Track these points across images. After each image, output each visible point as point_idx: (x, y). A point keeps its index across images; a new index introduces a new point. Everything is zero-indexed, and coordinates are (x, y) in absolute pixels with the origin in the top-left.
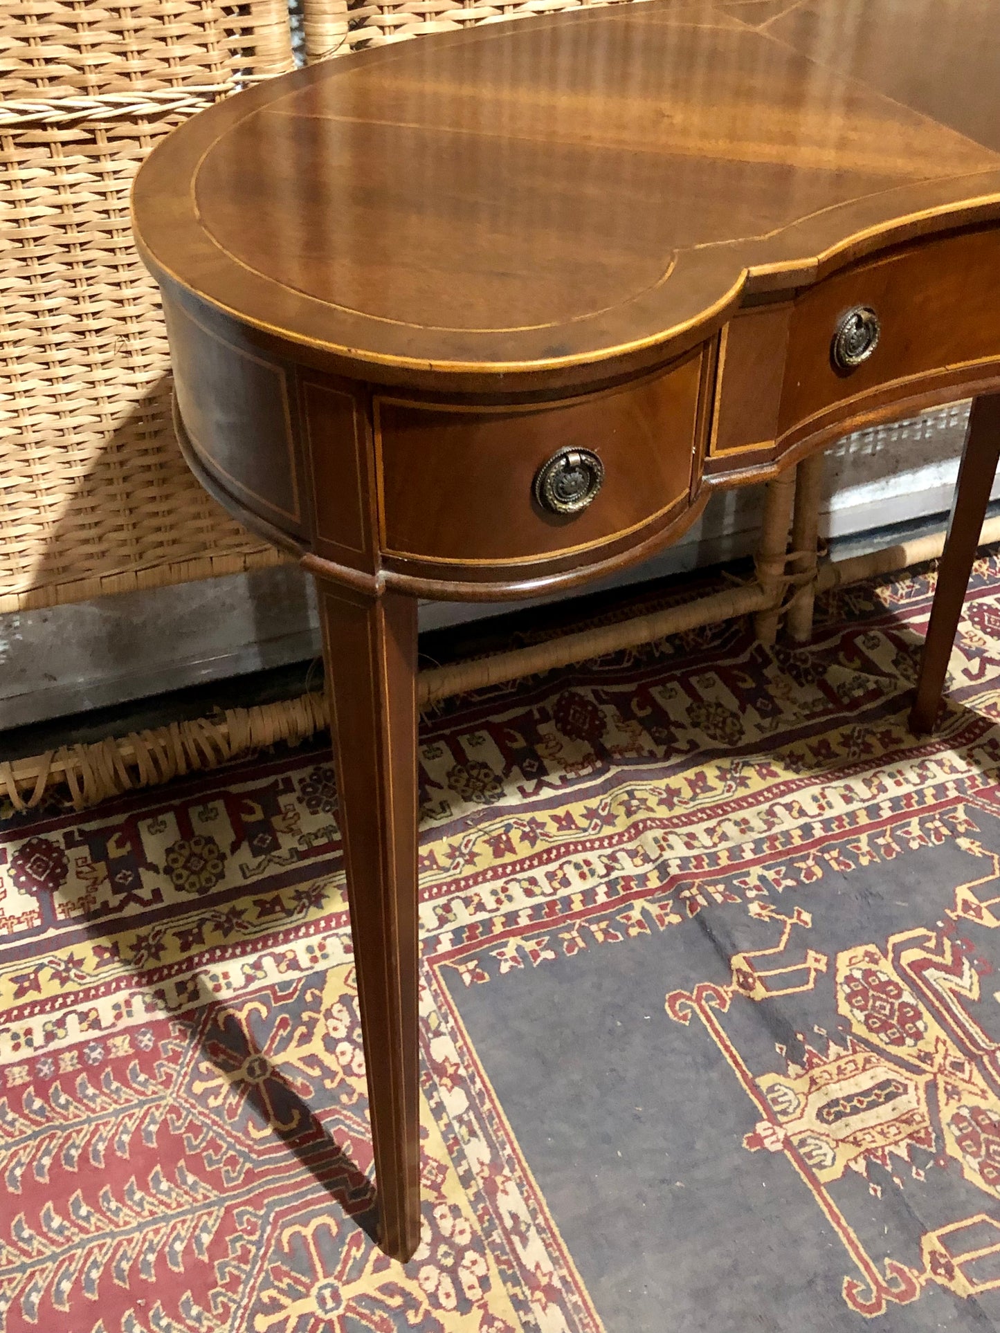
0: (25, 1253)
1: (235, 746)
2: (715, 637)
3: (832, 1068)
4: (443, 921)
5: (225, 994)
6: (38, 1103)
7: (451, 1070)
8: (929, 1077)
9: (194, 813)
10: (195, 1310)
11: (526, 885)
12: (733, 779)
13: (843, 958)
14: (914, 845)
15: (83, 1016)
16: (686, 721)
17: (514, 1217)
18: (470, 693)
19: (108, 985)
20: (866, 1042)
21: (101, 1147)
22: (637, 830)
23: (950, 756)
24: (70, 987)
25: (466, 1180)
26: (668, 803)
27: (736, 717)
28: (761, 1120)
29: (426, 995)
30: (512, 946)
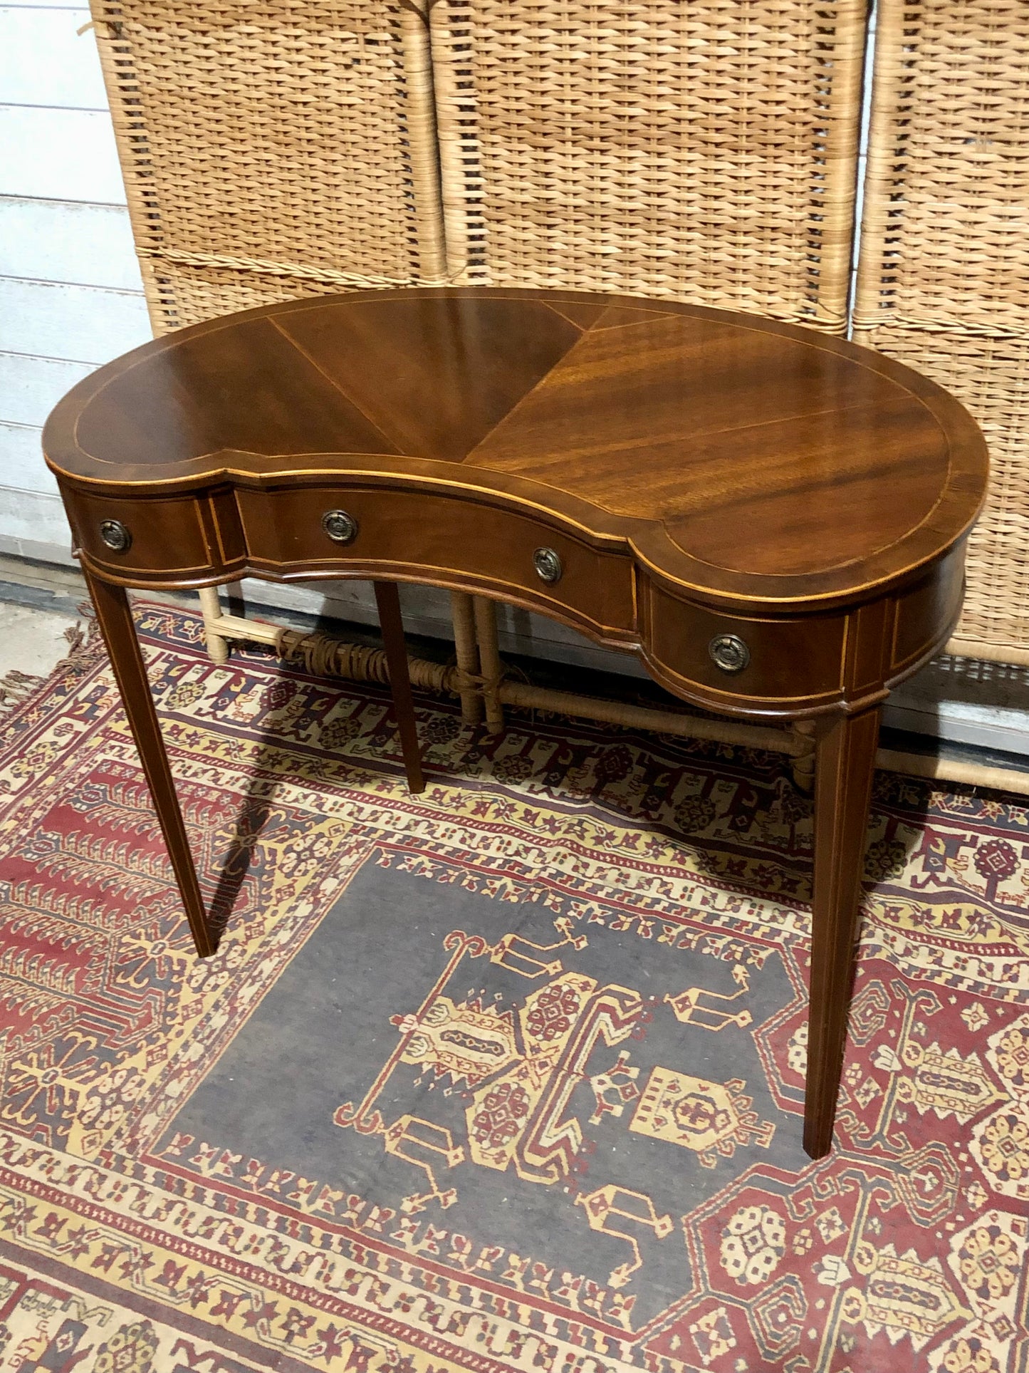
0: (89, 853)
3: (478, 1017)
4: (408, 828)
5: (278, 801)
7: (320, 896)
8: (521, 1058)
9: (370, 707)
10: (114, 917)
11: (467, 835)
12: (655, 850)
13: (571, 975)
14: (706, 951)
15: (216, 774)
17: (261, 972)
19: (241, 766)
20: (517, 1020)
22: (561, 842)
25: (264, 944)
26: (598, 840)
27: (712, 817)
28: (414, 1013)
29: (356, 857)
30: (419, 860)
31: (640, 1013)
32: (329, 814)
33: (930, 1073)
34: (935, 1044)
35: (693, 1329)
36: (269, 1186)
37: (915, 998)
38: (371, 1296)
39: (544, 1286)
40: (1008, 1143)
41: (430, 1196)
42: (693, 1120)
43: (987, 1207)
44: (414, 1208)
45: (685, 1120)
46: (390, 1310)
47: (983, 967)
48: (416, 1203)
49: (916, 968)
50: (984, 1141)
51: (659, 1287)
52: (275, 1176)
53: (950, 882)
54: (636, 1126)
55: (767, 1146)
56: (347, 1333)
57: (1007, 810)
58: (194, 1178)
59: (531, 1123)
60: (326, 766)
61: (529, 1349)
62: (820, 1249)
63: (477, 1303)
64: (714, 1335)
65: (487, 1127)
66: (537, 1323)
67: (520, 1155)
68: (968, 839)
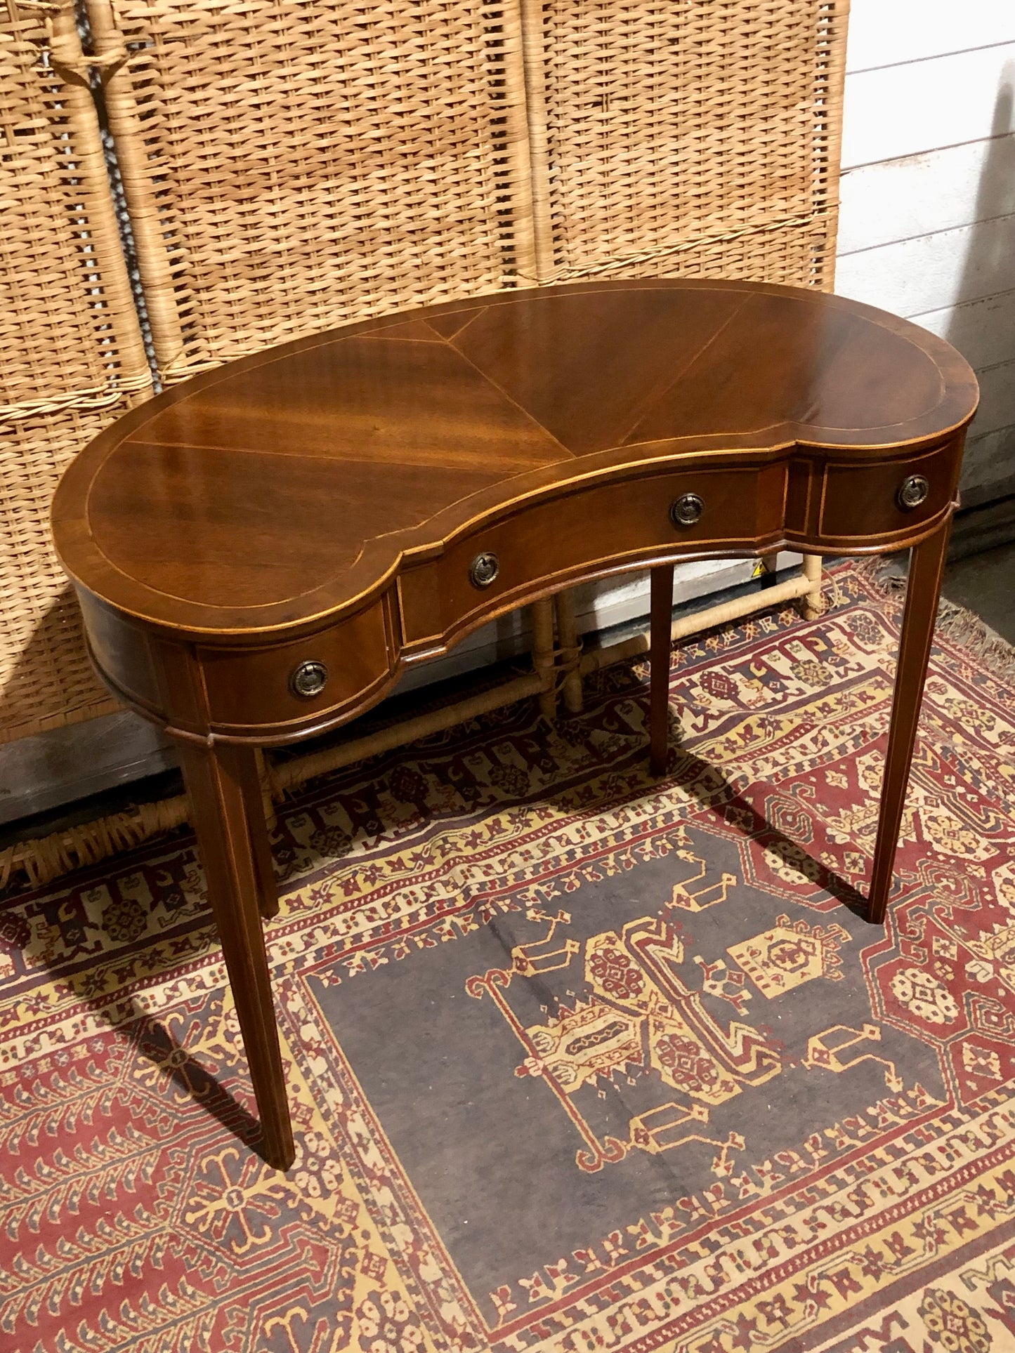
0: (26, 1191)
1: (148, 832)
2: (510, 717)
3: (578, 1018)
4: (308, 945)
5: (152, 1010)
6: (25, 1095)
7: (315, 1046)
8: (643, 1018)
9: (121, 883)
10: (145, 1215)
11: (368, 913)
12: (521, 822)
13: (591, 942)
14: (647, 858)
15: (51, 1035)
16: (488, 780)
17: (359, 1136)
18: (326, 775)
19: (67, 1011)
20: (603, 999)
21: (73, 1120)
22: (449, 866)
23: (678, 791)
24: (41, 1015)
25: (326, 1116)
26: (472, 844)
27: (524, 774)
28: (528, 1056)
29: (297, 997)
30: (358, 957)
31: (668, 927)
34: (841, 810)
35: (969, 1069)
36: (614, 1255)
38: (790, 1243)
39: (869, 1128)
40: (949, 832)
41: (724, 1152)
42: (794, 961)
43: (988, 873)
44: (727, 1168)
45: (789, 965)
46: (815, 1237)
47: (800, 749)
48: (722, 1164)
49: (772, 776)
50: (938, 841)
51: (921, 1066)
52: (608, 1246)
54: (770, 993)
55: (850, 938)
56: (813, 1279)
58: (554, 1309)
59: (711, 1050)
60: (158, 952)
61: (917, 1169)
62: (958, 967)
63: (850, 1179)
64: (982, 1062)
65: (690, 1077)
66: (897, 1153)
67: (737, 1073)
68: (688, 684)
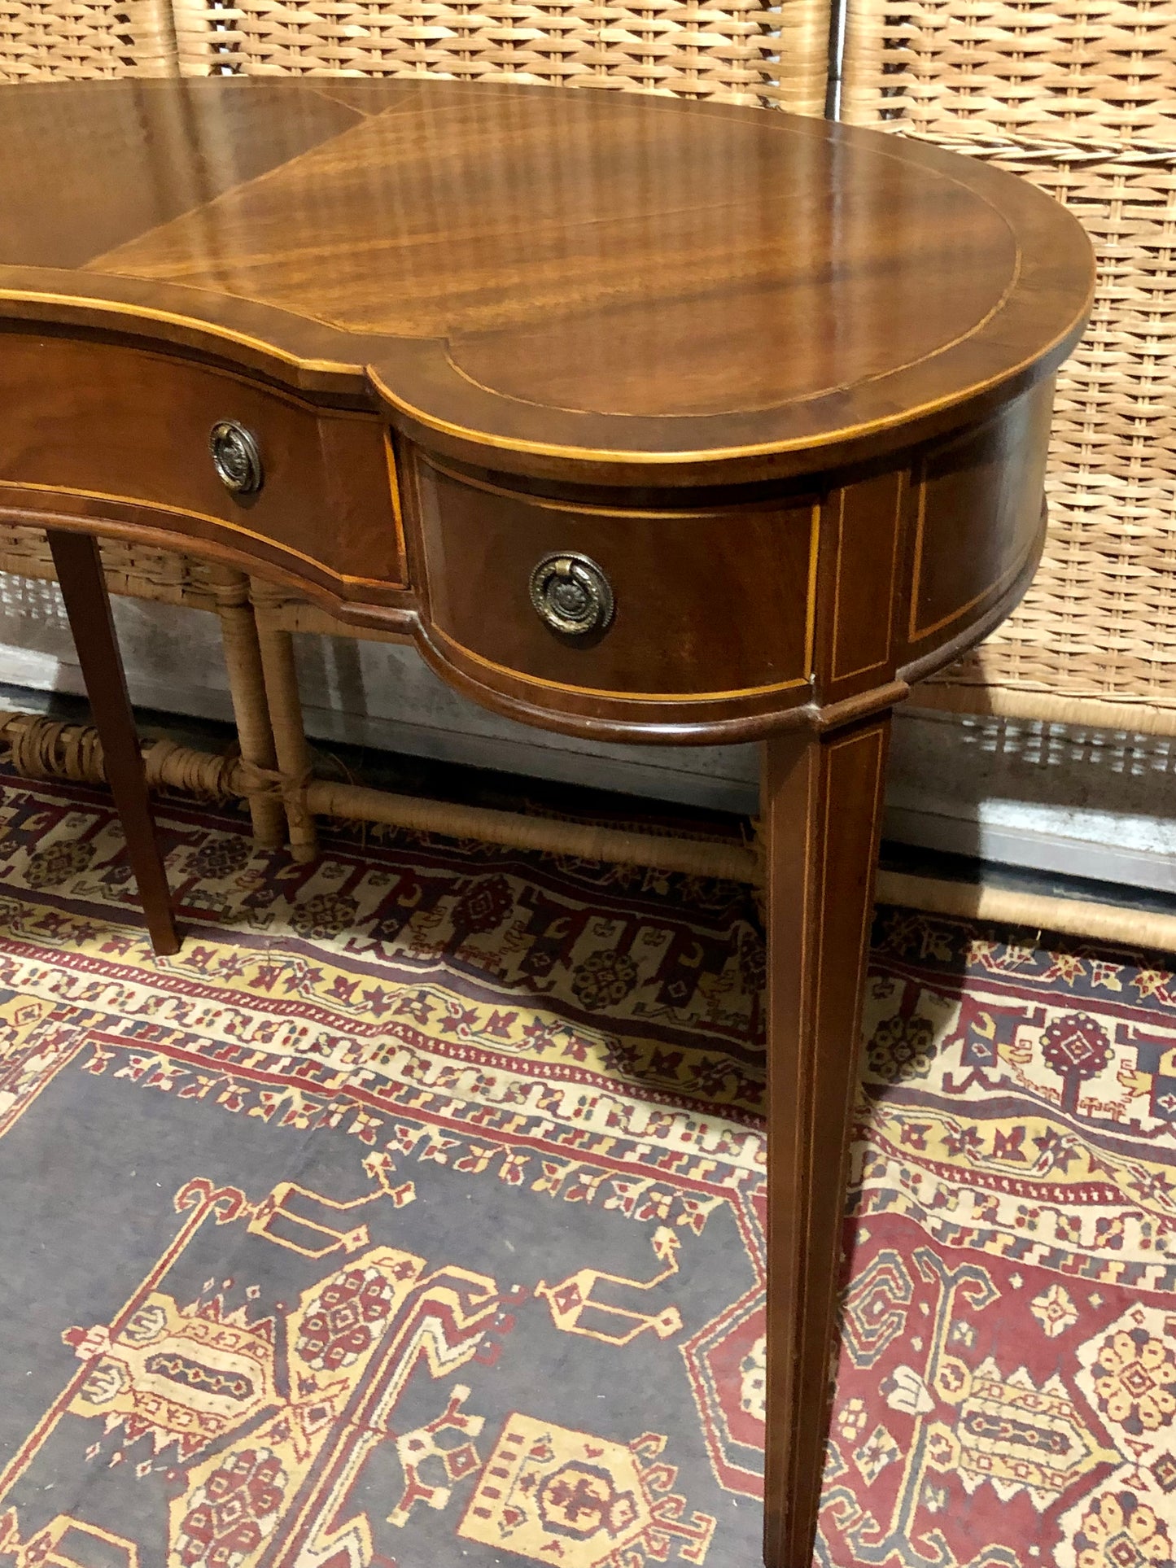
3: (214, 1329)
8: (281, 1402)
9: (113, 825)
11: (238, 1021)
12: (538, 1038)
13: (383, 1252)
14: (611, 1204)
16: (578, 961)
20: (282, 1333)
26: (449, 1024)
27: (631, 984)
28: (106, 1325)
29: (51, 1057)
30: (154, 1061)
31: (492, 1316)
32: (21, 989)
33: (983, 1415)
34: (990, 1360)
37: (955, 1278)
40: (1123, 1547)
42: (571, 1514)
45: (557, 1514)
47: (1064, 1222)
49: (954, 1227)
50: (1080, 1542)
53: (1005, 1083)
54: (472, 1528)
55: (700, 1561)
57: (1089, 969)
59: (285, 1526)
60: (29, 914)
65: (205, 1535)
68: (1030, 1014)
